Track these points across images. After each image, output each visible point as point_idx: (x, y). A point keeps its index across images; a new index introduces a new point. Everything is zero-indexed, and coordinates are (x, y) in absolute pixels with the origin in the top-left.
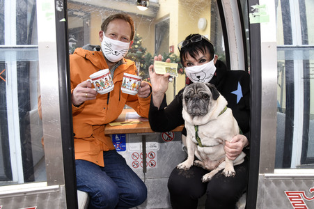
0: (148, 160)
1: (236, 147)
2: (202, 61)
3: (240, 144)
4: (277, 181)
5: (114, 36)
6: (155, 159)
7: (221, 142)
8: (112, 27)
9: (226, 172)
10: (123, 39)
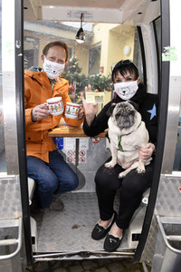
0: (80, 157)
1: (148, 152)
2: (128, 79)
3: (151, 150)
4: (174, 180)
5: (53, 59)
6: (85, 156)
7: (137, 148)
8: (51, 51)
9: (138, 170)
10: (60, 61)
